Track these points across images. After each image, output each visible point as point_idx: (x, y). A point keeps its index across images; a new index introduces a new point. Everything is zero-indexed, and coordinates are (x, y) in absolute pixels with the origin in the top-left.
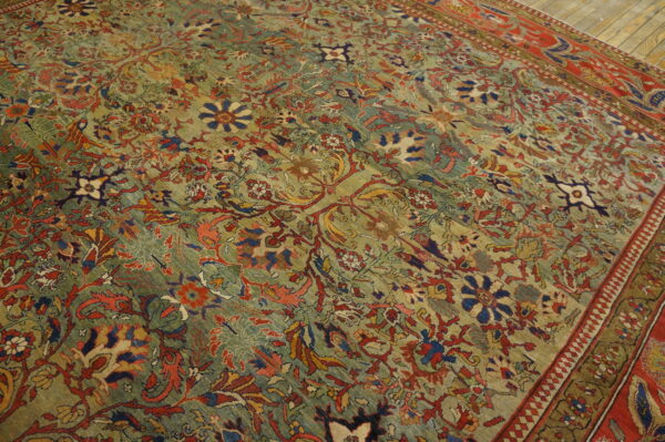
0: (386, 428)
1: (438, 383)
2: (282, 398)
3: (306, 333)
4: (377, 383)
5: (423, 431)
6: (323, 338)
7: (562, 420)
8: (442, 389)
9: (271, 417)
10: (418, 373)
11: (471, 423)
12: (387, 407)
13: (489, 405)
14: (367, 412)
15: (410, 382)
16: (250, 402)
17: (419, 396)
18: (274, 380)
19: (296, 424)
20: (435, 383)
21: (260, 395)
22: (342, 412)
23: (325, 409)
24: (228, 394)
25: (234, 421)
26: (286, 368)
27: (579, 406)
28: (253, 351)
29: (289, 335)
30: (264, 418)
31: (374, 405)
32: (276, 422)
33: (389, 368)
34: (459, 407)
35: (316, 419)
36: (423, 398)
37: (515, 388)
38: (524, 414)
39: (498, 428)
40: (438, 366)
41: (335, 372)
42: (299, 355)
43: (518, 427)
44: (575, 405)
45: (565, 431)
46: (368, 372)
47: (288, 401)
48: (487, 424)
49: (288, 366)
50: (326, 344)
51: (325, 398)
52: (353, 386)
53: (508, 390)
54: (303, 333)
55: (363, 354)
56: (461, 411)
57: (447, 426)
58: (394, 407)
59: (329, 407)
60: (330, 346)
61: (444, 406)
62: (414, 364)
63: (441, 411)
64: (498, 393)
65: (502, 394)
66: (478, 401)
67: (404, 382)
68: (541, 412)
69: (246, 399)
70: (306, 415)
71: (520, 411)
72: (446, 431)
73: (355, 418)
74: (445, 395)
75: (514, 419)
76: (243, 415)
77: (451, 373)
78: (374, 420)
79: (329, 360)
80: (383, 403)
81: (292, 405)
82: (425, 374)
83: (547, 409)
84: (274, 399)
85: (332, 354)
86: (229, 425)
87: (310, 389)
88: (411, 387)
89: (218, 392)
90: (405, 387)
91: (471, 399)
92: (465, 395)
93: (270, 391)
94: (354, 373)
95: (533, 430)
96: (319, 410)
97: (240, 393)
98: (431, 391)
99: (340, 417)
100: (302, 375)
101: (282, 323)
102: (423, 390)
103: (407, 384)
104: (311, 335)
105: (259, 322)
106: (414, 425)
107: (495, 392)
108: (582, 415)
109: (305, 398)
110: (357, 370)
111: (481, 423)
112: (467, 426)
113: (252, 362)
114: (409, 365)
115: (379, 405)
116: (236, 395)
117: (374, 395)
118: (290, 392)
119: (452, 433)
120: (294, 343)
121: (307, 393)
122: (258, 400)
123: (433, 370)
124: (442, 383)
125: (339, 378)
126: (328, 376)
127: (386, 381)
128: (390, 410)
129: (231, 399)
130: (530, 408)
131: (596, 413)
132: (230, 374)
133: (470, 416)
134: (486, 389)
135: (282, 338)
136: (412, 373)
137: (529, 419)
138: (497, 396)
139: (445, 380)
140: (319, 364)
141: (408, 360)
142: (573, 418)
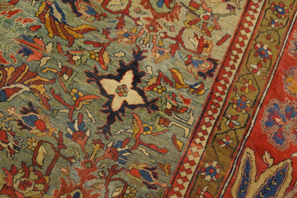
0: (145, 70)
1: (175, 20)
2: (56, 73)
3: (55, 10)
4: (127, 35)
5: (173, 63)
6: (71, 10)
7: (269, 25)
8: (179, 24)
9: (53, 93)
10: (157, 16)
11: (207, 46)
12: (140, 52)
13: (217, 28)
14: (127, 62)
15: (153, 25)
16: (32, 86)
17: (163, 35)
18: (44, 61)
19: (75, 91)
20: (172, 21)
21: (38, 78)
22: (107, 69)
23: (92, 71)
24: (12, 86)
25: (27, 107)
26: (49, 47)
27: (280, 10)
28: (17, 42)
29: (41, 16)
30: (49, 95)
31: (130, 54)
32: (59, 95)
33: (133, 19)
34: (196, 36)
35: (89, 82)
36: (166, 37)
37: (234, 8)
38: (243, 28)
39: (227, 44)
40: (172, 5)
41: (91, 36)
42: (56, 32)
43: (241, 39)
44: (277, 11)
45: (272, 33)
46: (117, 28)
47: (62, 74)
48: (218, 44)
49: (51, 44)
50: (75, 15)
51: (89, 62)
52: (109, 44)
53: (228, 11)
54: (52, 11)
55: (108, 14)
56: (197, 39)
57: (190, 53)
58: (146, 51)
59: (95, 68)
60: (79, 15)
61: (184, 37)
62: (152, 9)
63: (182, 43)
64: (222, 16)
65: (225, 15)
66: (209, 26)
67: (148, 27)
68: (254, 22)
69: (28, 85)
70: (79, 82)
71: (240, 26)
72: (190, 57)
73: (118, 70)
74: (183, 29)
75: (237, 33)
76: (32, 99)
77: (183, 8)
78: (134, 66)
79: (82, 28)
80: (136, 50)
81: (66, 77)
82: (163, 15)
83: (258, 19)
84: (50, 77)
85: (82, 21)
86: (25, 111)
87: (75, 58)
88: (155, 30)
89: (4, 88)
90: (150, 31)
91: (203, 27)
92: (198, 24)
93: (45, 71)
94: (106, 32)
95: (251, 38)
96: (88, 74)
97: (22, 82)
98: (171, 29)
99: (107, 73)
100: (65, 49)
101: (30, 8)
102: (165, 29)
103: (151, 28)
104: (60, 10)
105: (11, 13)
106: (165, 60)
107: (219, 15)
108: (283, 17)
109: (74, 67)
110: (108, 29)
111: (214, 44)
112: (205, 49)
113: (20, 52)
114: (149, 11)
115: (134, 53)
116: (19, 85)
117: (128, 46)
118: (60, 66)
119: (195, 58)
120: (48, 22)
121: (74, 62)
122: (38, 83)
123: (168, 10)
124: (178, 19)
125: (95, 41)
126: (86, 42)
127: (134, 31)
128: (144, 54)
129: (16, 90)
130: (246, 22)
131: (292, 12)
132: (6, 69)
133: (205, 40)
134: (212, 14)
135: (36, 22)
136: (152, 17)
137: (247, 31)
138: (221, 18)
139: (180, 16)
140: (75, 35)
141: (147, 8)
142: (277, 21)
